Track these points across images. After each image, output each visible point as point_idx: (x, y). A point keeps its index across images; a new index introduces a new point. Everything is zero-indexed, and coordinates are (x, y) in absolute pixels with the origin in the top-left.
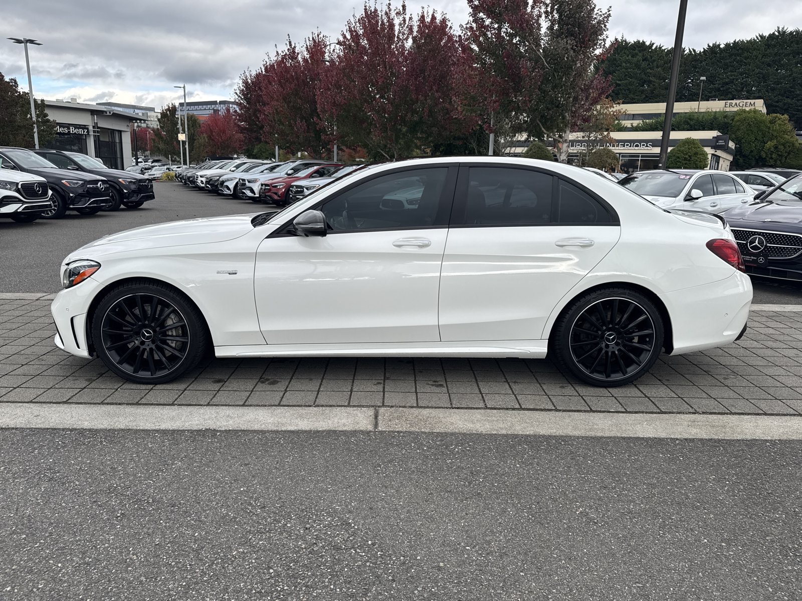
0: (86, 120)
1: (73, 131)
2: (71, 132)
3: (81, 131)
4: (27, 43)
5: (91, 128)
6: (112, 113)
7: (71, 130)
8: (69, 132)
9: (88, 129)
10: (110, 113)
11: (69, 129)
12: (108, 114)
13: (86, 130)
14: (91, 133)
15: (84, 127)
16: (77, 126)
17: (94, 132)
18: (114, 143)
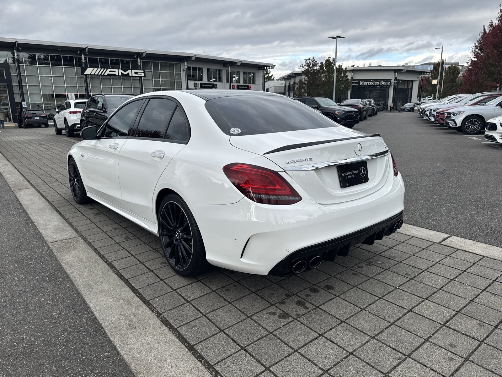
0: (391, 76)
1: (382, 83)
2: (381, 84)
3: (386, 83)
4: (337, 38)
5: (393, 81)
6: (406, 70)
7: (381, 83)
8: (380, 84)
9: (390, 81)
10: (405, 70)
11: (380, 82)
12: (404, 71)
13: (389, 82)
14: (393, 84)
15: (389, 80)
16: (385, 80)
17: (394, 83)
18: (408, 89)
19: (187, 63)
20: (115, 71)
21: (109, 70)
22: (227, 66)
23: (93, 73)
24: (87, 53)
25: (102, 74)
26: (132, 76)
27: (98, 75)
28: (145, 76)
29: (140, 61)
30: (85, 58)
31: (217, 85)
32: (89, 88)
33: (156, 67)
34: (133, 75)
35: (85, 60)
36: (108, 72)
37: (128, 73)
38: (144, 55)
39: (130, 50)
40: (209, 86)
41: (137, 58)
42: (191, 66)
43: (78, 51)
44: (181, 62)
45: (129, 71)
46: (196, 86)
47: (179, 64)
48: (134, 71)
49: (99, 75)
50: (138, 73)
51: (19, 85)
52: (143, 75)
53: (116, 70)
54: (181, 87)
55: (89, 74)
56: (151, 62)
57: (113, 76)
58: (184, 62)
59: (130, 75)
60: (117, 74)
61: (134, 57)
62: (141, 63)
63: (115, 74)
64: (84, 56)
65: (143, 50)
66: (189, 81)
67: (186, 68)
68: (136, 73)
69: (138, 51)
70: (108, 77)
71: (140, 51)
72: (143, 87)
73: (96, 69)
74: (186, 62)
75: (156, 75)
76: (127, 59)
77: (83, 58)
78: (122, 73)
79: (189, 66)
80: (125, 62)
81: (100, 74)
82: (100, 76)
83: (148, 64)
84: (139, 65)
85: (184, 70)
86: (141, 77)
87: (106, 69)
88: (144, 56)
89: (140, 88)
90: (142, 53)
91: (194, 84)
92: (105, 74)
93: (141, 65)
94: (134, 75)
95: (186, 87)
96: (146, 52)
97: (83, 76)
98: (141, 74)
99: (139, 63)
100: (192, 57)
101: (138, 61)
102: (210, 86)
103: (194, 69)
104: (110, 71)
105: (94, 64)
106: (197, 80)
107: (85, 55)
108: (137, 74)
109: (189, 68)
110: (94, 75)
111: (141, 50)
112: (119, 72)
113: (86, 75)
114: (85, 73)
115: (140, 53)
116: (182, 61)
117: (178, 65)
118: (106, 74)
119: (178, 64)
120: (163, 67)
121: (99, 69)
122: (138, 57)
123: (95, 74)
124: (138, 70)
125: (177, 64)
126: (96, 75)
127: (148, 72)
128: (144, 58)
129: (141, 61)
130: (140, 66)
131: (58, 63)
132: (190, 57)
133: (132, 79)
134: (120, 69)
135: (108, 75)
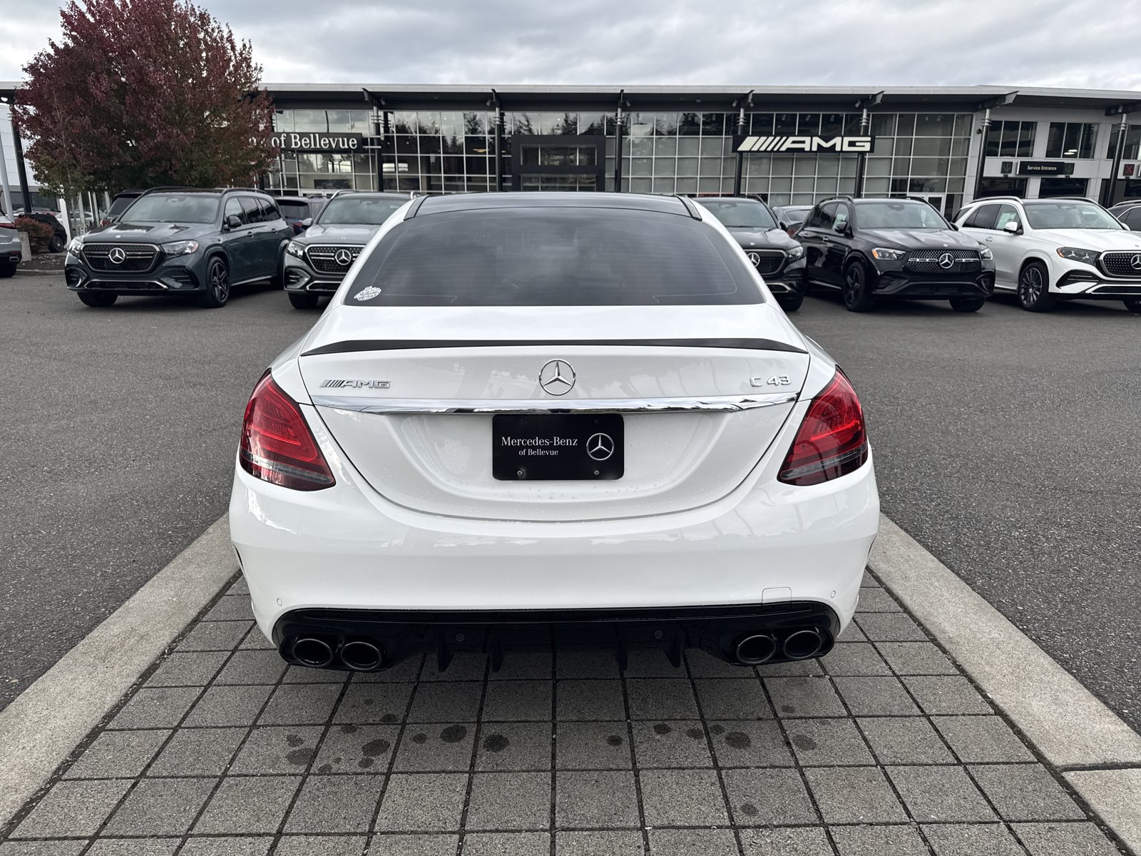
19: (991, 113)
20: (804, 142)
21: (791, 139)
22: (1117, 113)
23: (755, 149)
24: (752, 105)
25: (775, 149)
26: (842, 151)
27: (765, 151)
28: (872, 150)
29: (868, 116)
30: (745, 115)
31: (1074, 164)
32: (742, 181)
33: (905, 127)
34: (844, 150)
35: (745, 119)
36: (789, 143)
37: (834, 145)
38: (879, 100)
39: (845, 90)
40: (1046, 168)
41: (861, 109)
42: (1003, 118)
43: (733, 103)
44: (977, 110)
45: (837, 140)
46: (1007, 170)
47: (970, 117)
48: (847, 140)
49: (768, 152)
50: (857, 144)
51: (616, 179)
52: (867, 147)
53: (807, 139)
54: (963, 173)
55: (748, 149)
56: (894, 116)
57: (799, 154)
58: (984, 109)
59: (838, 148)
60: (807, 149)
61: (855, 107)
62: (868, 120)
63: (804, 148)
64: (745, 111)
65: (877, 87)
66: (988, 159)
67: (986, 124)
68: (852, 144)
69: (866, 91)
70: (789, 155)
71: (870, 91)
72: (865, 176)
73: (763, 139)
74: (988, 110)
75: (904, 147)
76: (839, 111)
77: (742, 115)
78: (819, 145)
79: (997, 118)
80: (832, 120)
81: (769, 149)
82: (772, 154)
83: (888, 122)
84: (864, 124)
85: (980, 131)
86: (863, 153)
87: (785, 138)
88: (876, 102)
89: (856, 178)
90: (874, 96)
91: (1004, 164)
92: (781, 150)
93: (868, 123)
94: (846, 148)
95: (975, 175)
96: (884, 93)
97: (735, 155)
98: (864, 146)
99: (864, 120)
100: (1007, 97)
101: (862, 115)
102: (1052, 168)
103: (1012, 126)
104: (794, 142)
105: (761, 128)
106: (1014, 155)
107: (747, 108)
108: (855, 146)
109: (994, 126)
110: (758, 151)
111: (874, 87)
112: (811, 143)
113: (741, 153)
114: (740, 149)
115: (869, 95)
116: (980, 107)
117: (967, 120)
118: (783, 149)
119: (968, 115)
120: (924, 125)
121: (771, 138)
122: (865, 106)
123: (761, 150)
124: (860, 136)
125: (964, 116)
126: (762, 152)
127: (881, 140)
128: (878, 107)
129: (871, 113)
130: (866, 127)
131: (692, 128)
132: (1002, 97)
133: (842, 158)
134: (817, 136)
135: (789, 150)
